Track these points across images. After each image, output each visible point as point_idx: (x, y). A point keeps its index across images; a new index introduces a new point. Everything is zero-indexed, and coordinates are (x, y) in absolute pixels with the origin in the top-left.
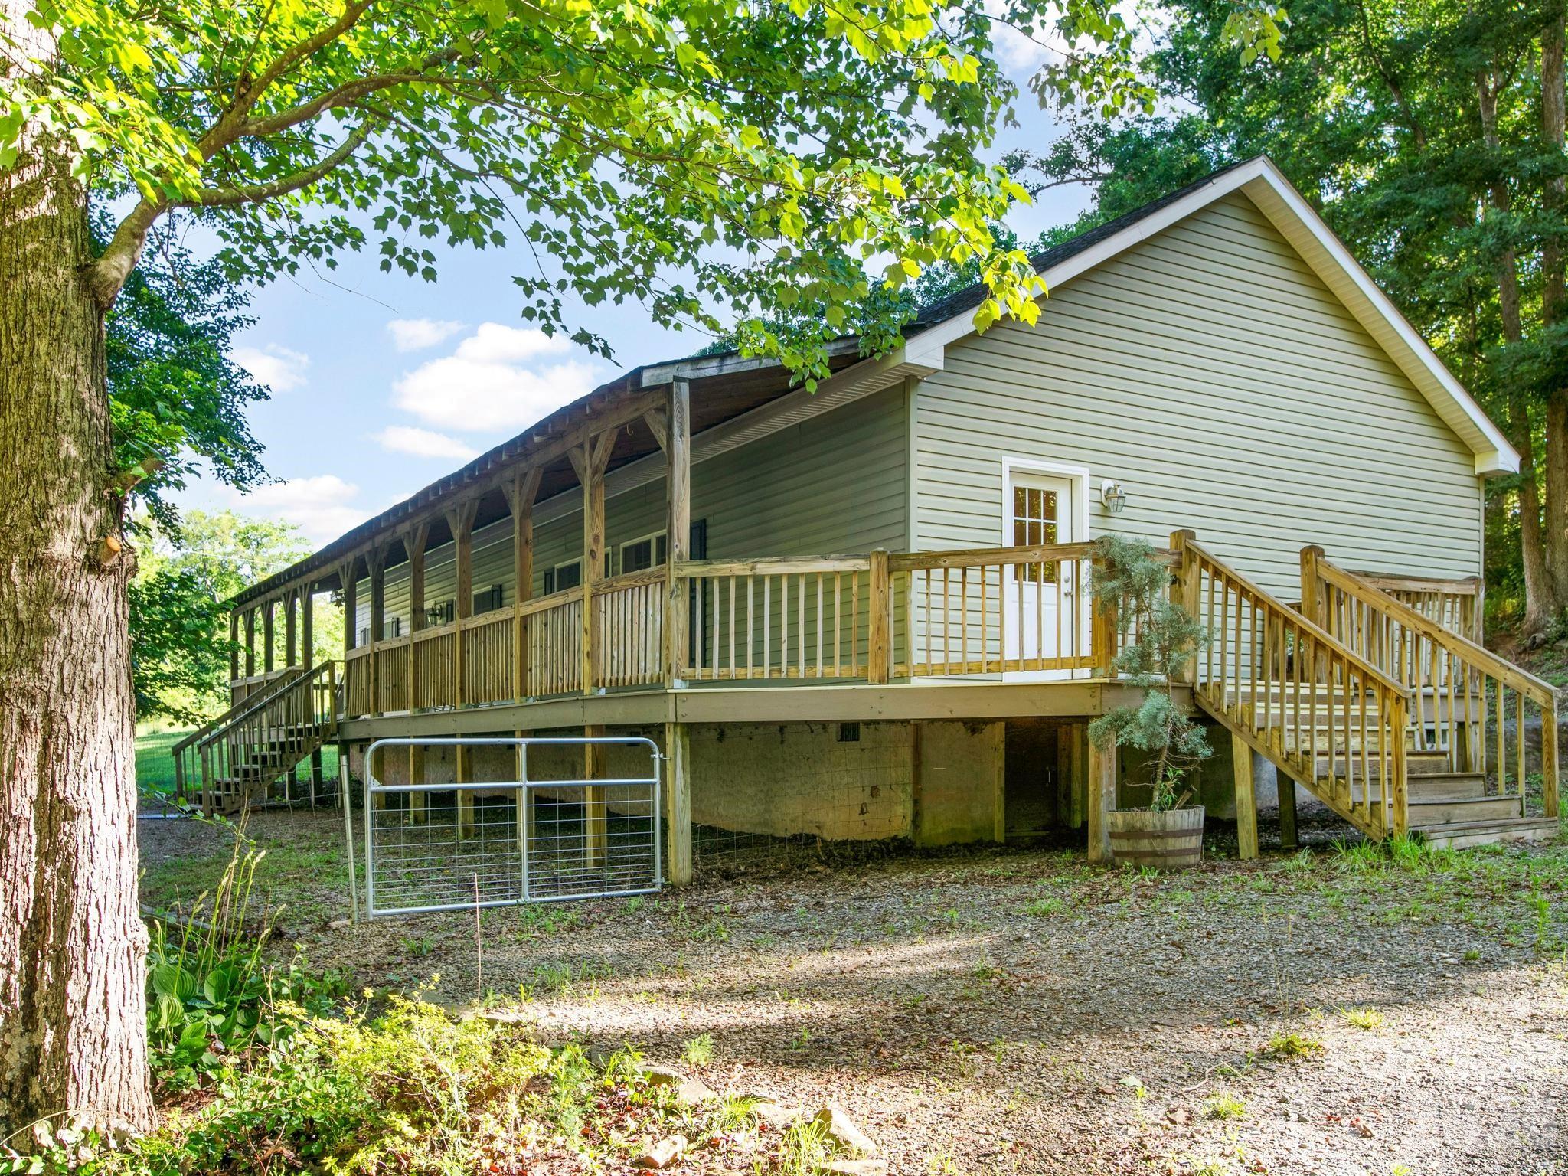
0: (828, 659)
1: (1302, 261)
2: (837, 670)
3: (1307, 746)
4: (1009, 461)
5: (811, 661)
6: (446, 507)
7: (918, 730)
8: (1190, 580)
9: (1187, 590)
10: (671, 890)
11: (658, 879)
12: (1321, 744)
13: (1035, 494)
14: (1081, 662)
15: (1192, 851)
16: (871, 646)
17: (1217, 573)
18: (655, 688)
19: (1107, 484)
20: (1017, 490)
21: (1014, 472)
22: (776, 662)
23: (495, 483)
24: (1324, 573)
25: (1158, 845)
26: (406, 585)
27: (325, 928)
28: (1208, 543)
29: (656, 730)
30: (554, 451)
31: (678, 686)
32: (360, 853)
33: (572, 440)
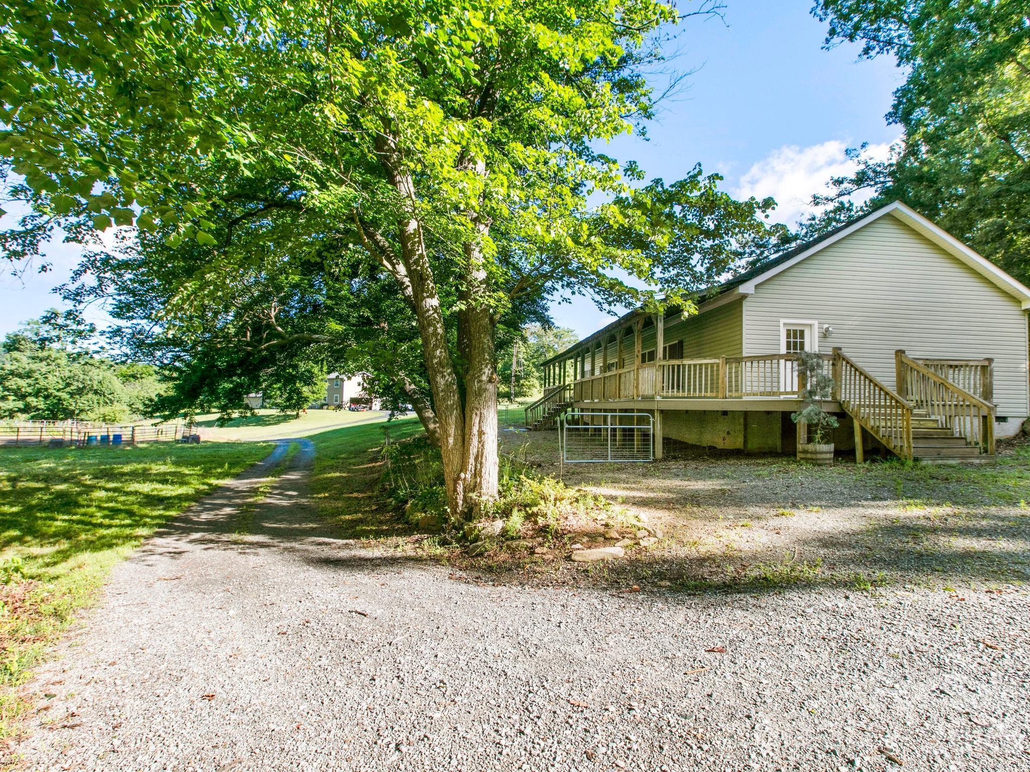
0: (706, 391)
1: (921, 235)
2: (709, 394)
3: (877, 424)
4: (782, 321)
5: (700, 391)
6: (601, 338)
7: (746, 414)
8: (839, 364)
9: (838, 368)
10: (655, 461)
11: (652, 457)
12: (883, 424)
13: (795, 331)
14: (793, 393)
15: (829, 459)
16: (720, 388)
17: (848, 363)
18: (651, 398)
19: (826, 326)
20: (788, 331)
21: (785, 324)
22: (689, 390)
23: (613, 332)
24: (904, 360)
25: (814, 456)
26: (602, 354)
27: (552, 465)
28: (846, 352)
29: (652, 412)
30: (628, 324)
31: (658, 398)
32: (562, 442)
33: (633, 321)
